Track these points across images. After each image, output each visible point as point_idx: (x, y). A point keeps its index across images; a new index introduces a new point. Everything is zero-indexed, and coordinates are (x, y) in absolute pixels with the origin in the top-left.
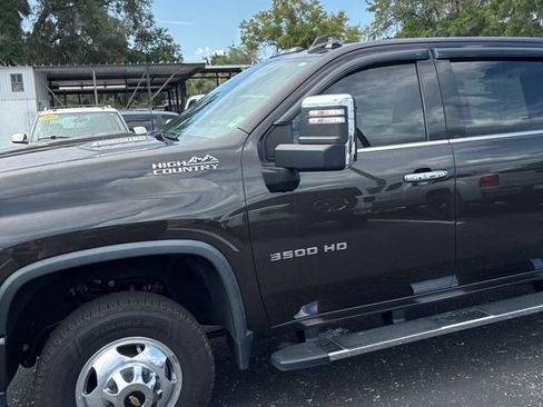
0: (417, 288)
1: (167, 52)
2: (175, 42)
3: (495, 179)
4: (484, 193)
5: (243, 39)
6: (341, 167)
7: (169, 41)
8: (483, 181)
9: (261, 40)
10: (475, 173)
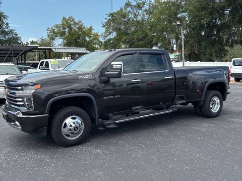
0: (133, 108)
1: (15, 39)
2: (19, 36)
3: (151, 83)
4: (148, 88)
5: (48, 35)
6: (120, 77)
7: (16, 35)
8: (148, 84)
9: (56, 36)
10: (145, 82)
